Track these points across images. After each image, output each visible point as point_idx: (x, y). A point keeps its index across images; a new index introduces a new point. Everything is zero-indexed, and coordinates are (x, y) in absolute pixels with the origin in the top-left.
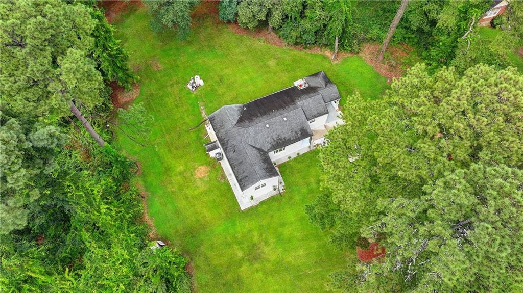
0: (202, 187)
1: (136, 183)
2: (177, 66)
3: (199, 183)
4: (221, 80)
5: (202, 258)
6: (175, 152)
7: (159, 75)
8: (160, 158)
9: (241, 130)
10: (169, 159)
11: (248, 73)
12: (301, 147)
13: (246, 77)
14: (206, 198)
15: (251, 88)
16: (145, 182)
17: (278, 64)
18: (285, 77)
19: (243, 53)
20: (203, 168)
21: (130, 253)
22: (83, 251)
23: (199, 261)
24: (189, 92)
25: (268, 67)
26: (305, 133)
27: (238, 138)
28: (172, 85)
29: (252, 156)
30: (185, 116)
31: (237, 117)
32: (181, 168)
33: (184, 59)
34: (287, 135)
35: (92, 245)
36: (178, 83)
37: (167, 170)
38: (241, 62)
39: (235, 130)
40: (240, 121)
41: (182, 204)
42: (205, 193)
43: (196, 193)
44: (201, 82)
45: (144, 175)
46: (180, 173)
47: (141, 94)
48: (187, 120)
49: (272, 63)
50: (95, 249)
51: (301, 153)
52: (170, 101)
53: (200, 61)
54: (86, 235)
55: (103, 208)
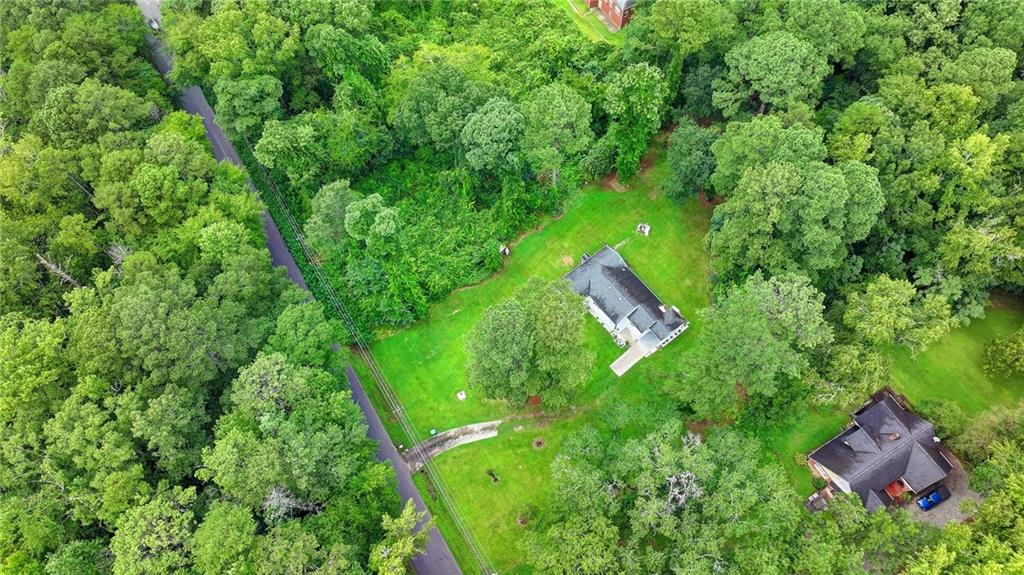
0: (555, 266)
1: (546, 220)
2: (659, 210)
3: (558, 261)
4: (656, 248)
5: (504, 281)
6: (579, 236)
7: (645, 199)
8: (569, 229)
9: (600, 271)
10: (570, 234)
11: (670, 265)
12: (608, 324)
13: (665, 266)
14: (547, 269)
15: (656, 273)
16: (549, 226)
17: (688, 287)
18: (676, 296)
19: (690, 256)
20: (572, 260)
21: (494, 234)
22: (489, 207)
23: (502, 280)
24: (635, 228)
25: (683, 279)
26: (615, 318)
27: (594, 271)
28: (637, 213)
29: (582, 283)
30: (612, 233)
31: (611, 265)
32: (566, 245)
33: (668, 211)
34: (609, 306)
35: (493, 210)
36: (642, 216)
37: (562, 237)
38: (680, 257)
39: (599, 268)
40: (609, 268)
41: (539, 255)
42: (552, 268)
43: (550, 262)
44: (647, 234)
45: (554, 223)
46: (563, 247)
47: (622, 194)
48: (608, 235)
49: (688, 282)
50: (490, 213)
51: (604, 326)
52: (623, 216)
53: (669, 225)
54: (497, 204)
55: (510, 203)
